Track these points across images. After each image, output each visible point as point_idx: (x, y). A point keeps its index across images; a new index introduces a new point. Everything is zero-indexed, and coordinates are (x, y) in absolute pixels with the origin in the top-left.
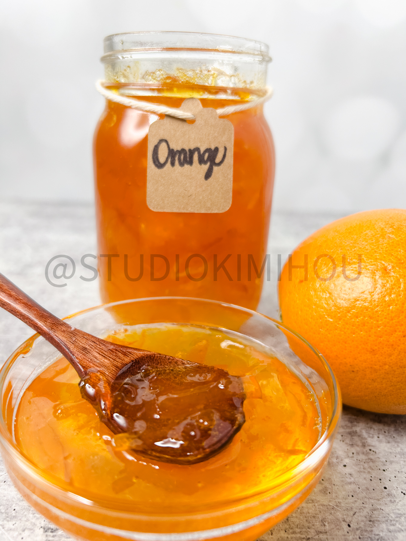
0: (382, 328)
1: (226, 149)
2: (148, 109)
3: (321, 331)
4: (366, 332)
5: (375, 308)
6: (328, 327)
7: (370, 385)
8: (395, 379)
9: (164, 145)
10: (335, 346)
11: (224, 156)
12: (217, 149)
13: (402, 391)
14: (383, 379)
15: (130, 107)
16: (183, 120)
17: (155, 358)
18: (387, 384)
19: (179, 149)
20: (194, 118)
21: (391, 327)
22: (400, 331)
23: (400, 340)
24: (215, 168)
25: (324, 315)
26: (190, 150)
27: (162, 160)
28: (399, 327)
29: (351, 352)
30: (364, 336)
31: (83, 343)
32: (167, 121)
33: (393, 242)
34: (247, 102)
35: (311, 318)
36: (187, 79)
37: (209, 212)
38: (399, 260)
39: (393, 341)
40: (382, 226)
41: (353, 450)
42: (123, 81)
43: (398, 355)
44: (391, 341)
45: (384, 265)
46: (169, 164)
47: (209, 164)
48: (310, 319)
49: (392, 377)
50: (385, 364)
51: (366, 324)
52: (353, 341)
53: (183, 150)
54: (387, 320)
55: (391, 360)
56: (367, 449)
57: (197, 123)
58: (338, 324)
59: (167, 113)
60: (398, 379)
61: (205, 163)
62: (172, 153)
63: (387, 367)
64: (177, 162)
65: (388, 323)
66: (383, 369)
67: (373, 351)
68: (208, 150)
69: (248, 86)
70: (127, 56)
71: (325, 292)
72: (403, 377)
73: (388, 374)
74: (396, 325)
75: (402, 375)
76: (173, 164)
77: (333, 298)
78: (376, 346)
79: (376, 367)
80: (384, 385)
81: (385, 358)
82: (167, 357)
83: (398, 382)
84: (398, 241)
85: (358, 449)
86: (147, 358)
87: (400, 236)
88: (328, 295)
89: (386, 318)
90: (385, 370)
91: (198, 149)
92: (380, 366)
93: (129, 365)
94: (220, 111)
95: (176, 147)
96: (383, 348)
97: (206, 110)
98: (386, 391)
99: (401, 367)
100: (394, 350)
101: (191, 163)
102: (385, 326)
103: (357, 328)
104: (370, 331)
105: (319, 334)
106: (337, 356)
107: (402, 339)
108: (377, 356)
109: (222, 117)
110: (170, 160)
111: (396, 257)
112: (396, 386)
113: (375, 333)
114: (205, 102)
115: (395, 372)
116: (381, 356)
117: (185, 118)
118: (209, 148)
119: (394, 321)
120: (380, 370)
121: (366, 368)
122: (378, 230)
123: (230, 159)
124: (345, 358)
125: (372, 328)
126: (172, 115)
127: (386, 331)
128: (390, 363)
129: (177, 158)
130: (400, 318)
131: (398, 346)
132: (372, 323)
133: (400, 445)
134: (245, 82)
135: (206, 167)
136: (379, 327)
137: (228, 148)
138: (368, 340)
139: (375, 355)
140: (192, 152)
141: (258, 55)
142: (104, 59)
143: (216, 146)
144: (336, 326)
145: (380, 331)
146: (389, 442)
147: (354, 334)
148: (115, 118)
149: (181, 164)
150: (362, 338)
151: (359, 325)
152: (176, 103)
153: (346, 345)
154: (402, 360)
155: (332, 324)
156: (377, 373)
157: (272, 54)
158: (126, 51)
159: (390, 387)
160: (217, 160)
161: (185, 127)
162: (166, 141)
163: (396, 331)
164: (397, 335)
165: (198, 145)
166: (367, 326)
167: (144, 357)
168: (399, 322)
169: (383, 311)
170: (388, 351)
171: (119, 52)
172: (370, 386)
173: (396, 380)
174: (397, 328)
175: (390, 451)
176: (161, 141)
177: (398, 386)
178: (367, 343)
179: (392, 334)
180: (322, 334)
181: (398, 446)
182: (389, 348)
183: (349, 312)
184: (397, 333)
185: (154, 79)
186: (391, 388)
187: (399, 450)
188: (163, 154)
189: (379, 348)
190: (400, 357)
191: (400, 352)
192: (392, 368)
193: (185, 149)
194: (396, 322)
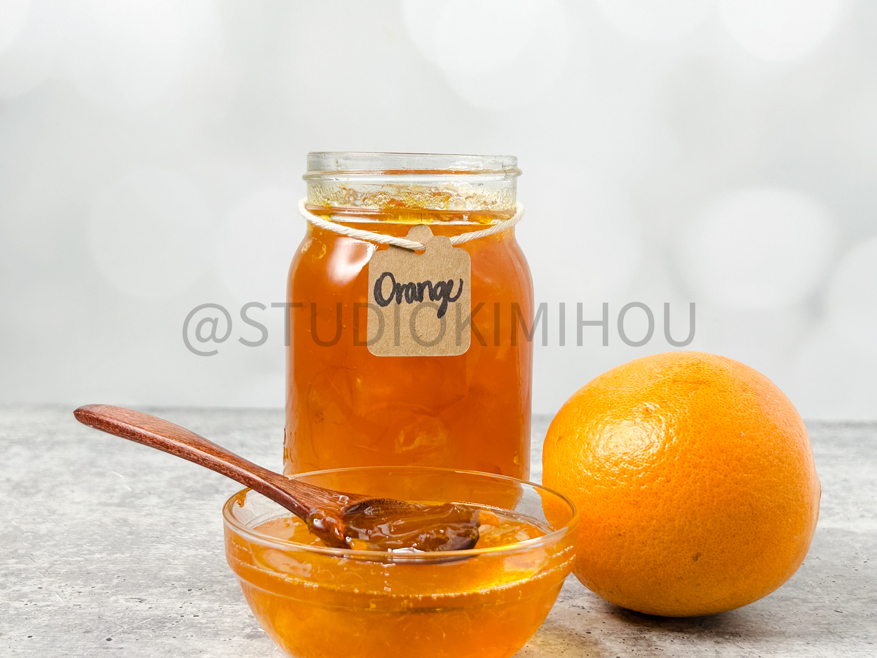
0: (644, 475)
1: (461, 282)
2: (368, 238)
3: (580, 490)
4: (627, 481)
5: (635, 452)
6: (587, 483)
7: (641, 551)
8: (666, 538)
9: (388, 278)
10: (596, 505)
11: (460, 290)
12: (451, 283)
13: (678, 554)
14: (654, 539)
15: (346, 236)
16: (411, 251)
17: (385, 502)
18: (659, 547)
19: (407, 283)
20: (423, 247)
21: (652, 472)
22: (662, 476)
23: (663, 486)
24: (450, 304)
25: (583, 469)
26: (419, 284)
27: (386, 297)
28: (661, 471)
29: (614, 509)
30: (625, 486)
31: (305, 489)
32: (391, 252)
33: (659, 382)
34: (489, 226)
35: (570, 477)
36: (415, 203)
37: (444, 355)
38: (663, 399)
39: (657, 488)
40: (652, 367)
41: (634, 648)
42: (336, 204)
43: (664, 505)
44: (655, 488)
45: (645, 405)
46: (394, 301)
47: (442, 299)
48: (569, 479)
49: (663, 535)
50: (652, 519)
51: (627, 472)
52: (614, 495)
53: (411, 284)
54: (648, 465)
55: (658, 511)
56: (653, 648)
57: (427, 253)
58: (597, 477)
59: (391, 243)
60: (670, 537)
61: (438, 299)
62: (398, 289)
63: (655, 521)
64: (404, 298)
65: (649, 467)
66: (650, 525)
67: (637, 504)
68: (439, 284)
69: (490, 207)
70: (343, 179)
71: (584, 444)
72: (674, 534)
73: (657, 531)
74: (658, 469)
75: (673, 530)
76: (399, 301)
77: (592, 448)
78: (639, 496)
79: (642, 524)
80: (657, 549)
81: (651, 510)
82: (398, 502)
83: (671, 542)
84: (665, 380)
85: (641, 648)
86: (375, 501)
87: (668, 375)
88: (586, 445)
89: (646, 463)
90: (654, 526)
91: (428, 283)
92: (647, 522)
93: (357, 506)
94: (454, 239)
95: (402, 280)
96: (647, 498)
97: (437, 238)
98: (661, 558)
99: (670, 520)
100: (659, 499)
101: (421, 299)
102: (646, 472)
103: (617, 478)
104: (631, 480)
105: (579, 494)
106: (600, 517)
107: (665, 485)
108: (642, 509)
109: (456, 246)
110: (395, 296)
111: (659, 396)
112: (669, 548)
113: (637, 480)
114: (436, 230)
115: (664, 527)
116: (646, 508)
117: (414, 248)
118: (441, 281)
119: (656, 465)
120: (648, 528)
121: (633, 528)
122: (646, 371)
123: (466, 295)
124: (609, 519)
125: (633, 476)
126: (398, 245)
127: (648, 477)
128: (657, 516)
129: (403, 294)
130: (662, 461)
131: (663, 493)
132: (633, 469)
133: (698, 646)
134: (485, 202)
135: (439, 303)
136: (640, 474)
137: (464, 281)
138: (630, 490)
139: (640, 508)
140: (421, 286)
141: (499, 172)
142: (306, 178)
143: (451, 278)
144: (595, 479)
145: (641, 478)
146: (684, 644)
147: (615, 485)
148: (324, 249)
149: (409, 301)
150: (623, 489)
151: (619, 474)
152: (402, 231)
153: (608, 501)
154: (670, 511)
155: (591, 478)
156: (645, 532)
157: (519, 167)
158: (341, 172)
159: (664, 550)
160: (452, 295)
161: (414, 258)
162: (391, 275)
163: (658, 476)
164: (660, 480)
165: (429, 279)
166: (628, 474)
167: (372, 501)
168: (660, 465)
169: (643, 455)
170: (652, 501)
171: (333, 173)
172: (642, 554)
173: (669, 539)
174: (659, 472)
175: (683, 649)
176: (385, 274)
177: (672, 549)
178: (629, 495)
179: (655, 481)
180: (582, 493)
181: (695, 647)
182: (653, 497)
183: (607, 461)
184: (659, 479)
185: (376, 203)
186: (665, 552)
187: (695, 649)
188: (387, 290)
189: (642, 498)
190: (666, 507)
191: (665, 500)
192: (660, 522)
193: (413, 282)
194: (657, 466)
